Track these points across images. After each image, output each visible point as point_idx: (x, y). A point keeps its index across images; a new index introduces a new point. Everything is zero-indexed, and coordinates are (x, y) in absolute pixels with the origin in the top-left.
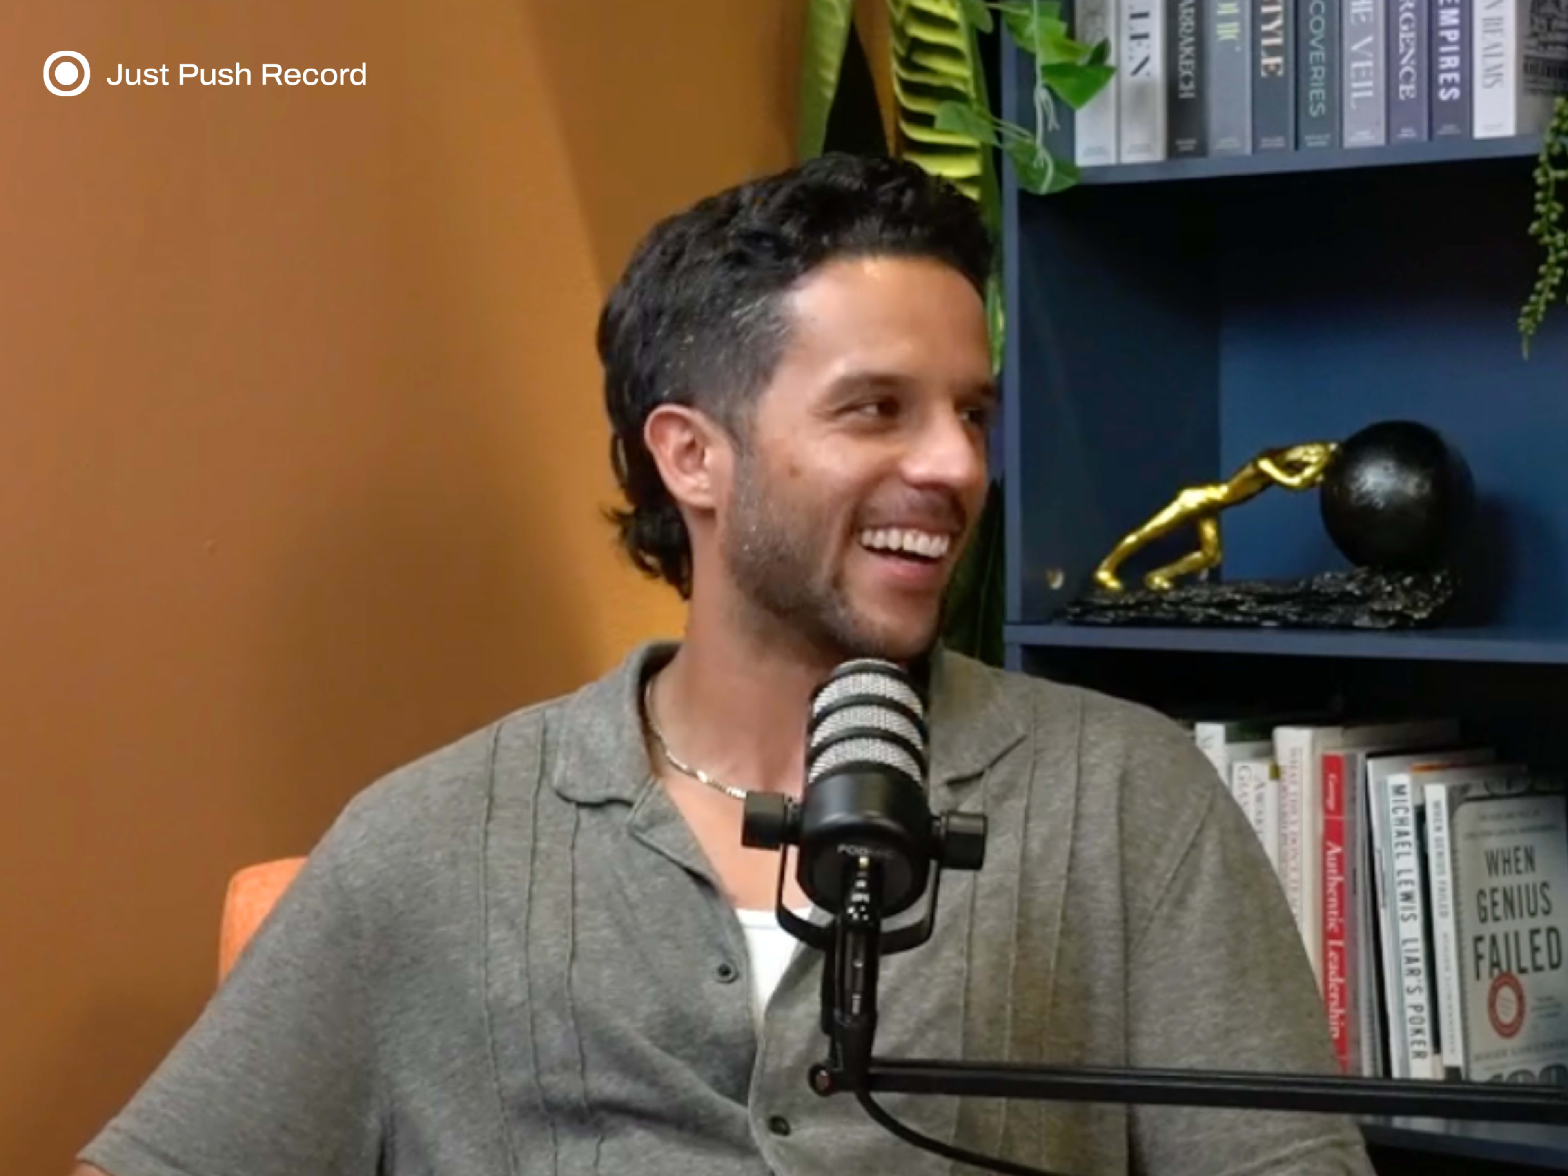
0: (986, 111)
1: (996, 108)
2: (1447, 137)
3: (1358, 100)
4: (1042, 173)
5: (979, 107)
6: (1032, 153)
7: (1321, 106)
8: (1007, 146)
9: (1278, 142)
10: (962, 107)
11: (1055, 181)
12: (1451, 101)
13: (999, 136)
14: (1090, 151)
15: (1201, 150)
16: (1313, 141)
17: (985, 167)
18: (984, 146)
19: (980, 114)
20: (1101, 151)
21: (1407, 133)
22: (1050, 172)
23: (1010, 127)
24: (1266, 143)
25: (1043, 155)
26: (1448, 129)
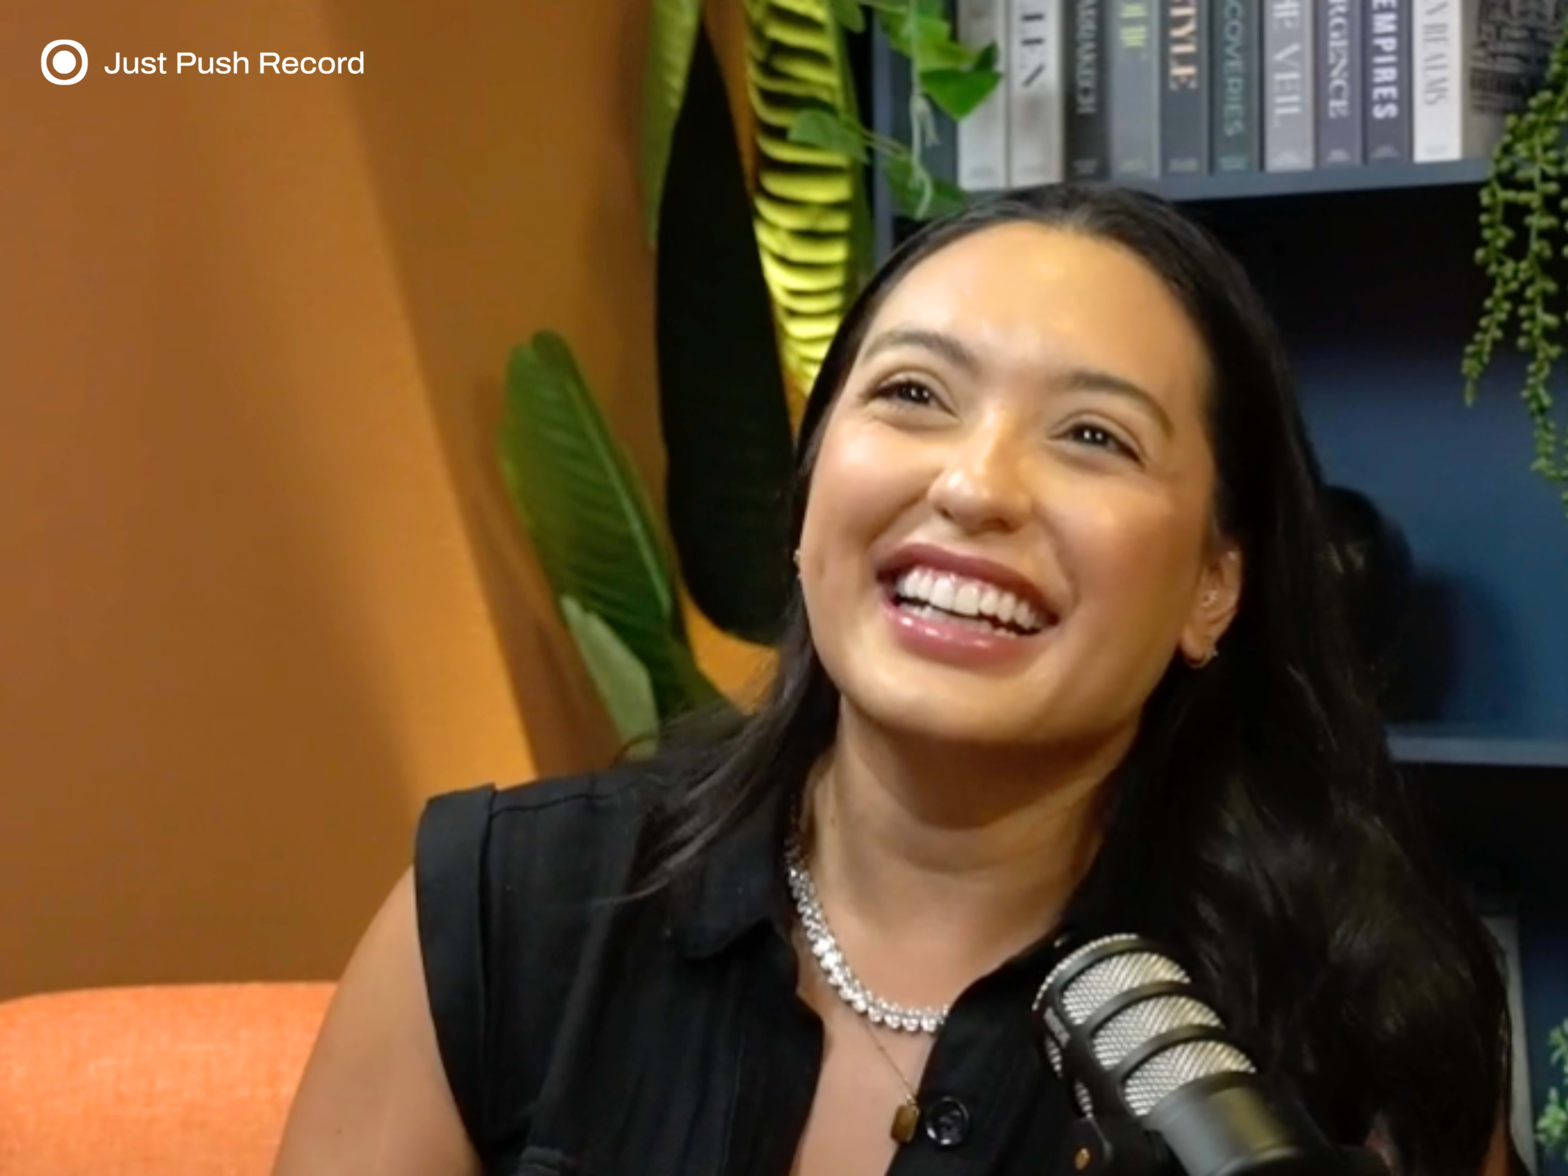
0: (853, 120)
1: (866, 117)
2: (1386, 161)
3: (1285, 118)
4: (919, 194)
5: (848, 116)
6: (907, 170)
7: (1239, 125)
8: (882, 165)
9: (1190, 165)
10: (826, 117)
11: (934, 203)
12: (1387, 121)
13: (870, 152)
14: (979, 172)
15: (1103, 172)
16: (1230, 163)
17: (855, 189)
18: (854, 164)
19: (849, 126)
20: (987, 172)
21: (1338, 156)
22: (928, 193)
23: (883, 142)
24: (1178, 165)
25: (920, 175)
26: (1383, 152)
